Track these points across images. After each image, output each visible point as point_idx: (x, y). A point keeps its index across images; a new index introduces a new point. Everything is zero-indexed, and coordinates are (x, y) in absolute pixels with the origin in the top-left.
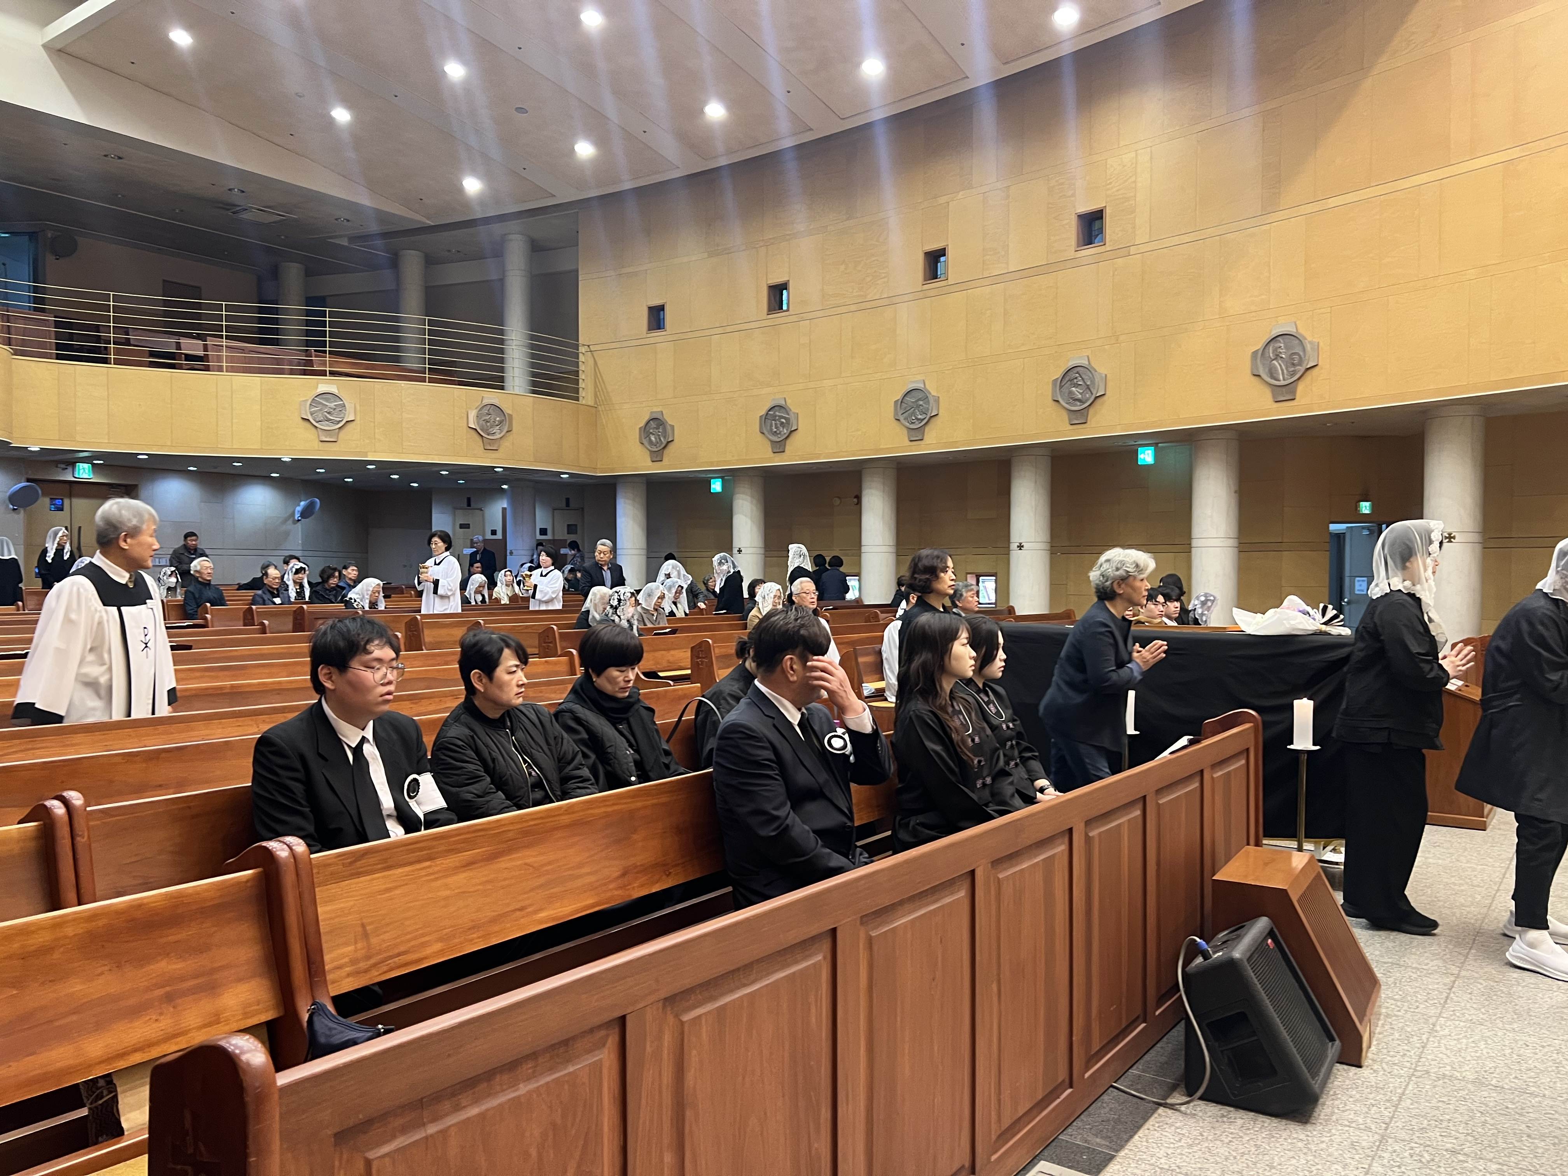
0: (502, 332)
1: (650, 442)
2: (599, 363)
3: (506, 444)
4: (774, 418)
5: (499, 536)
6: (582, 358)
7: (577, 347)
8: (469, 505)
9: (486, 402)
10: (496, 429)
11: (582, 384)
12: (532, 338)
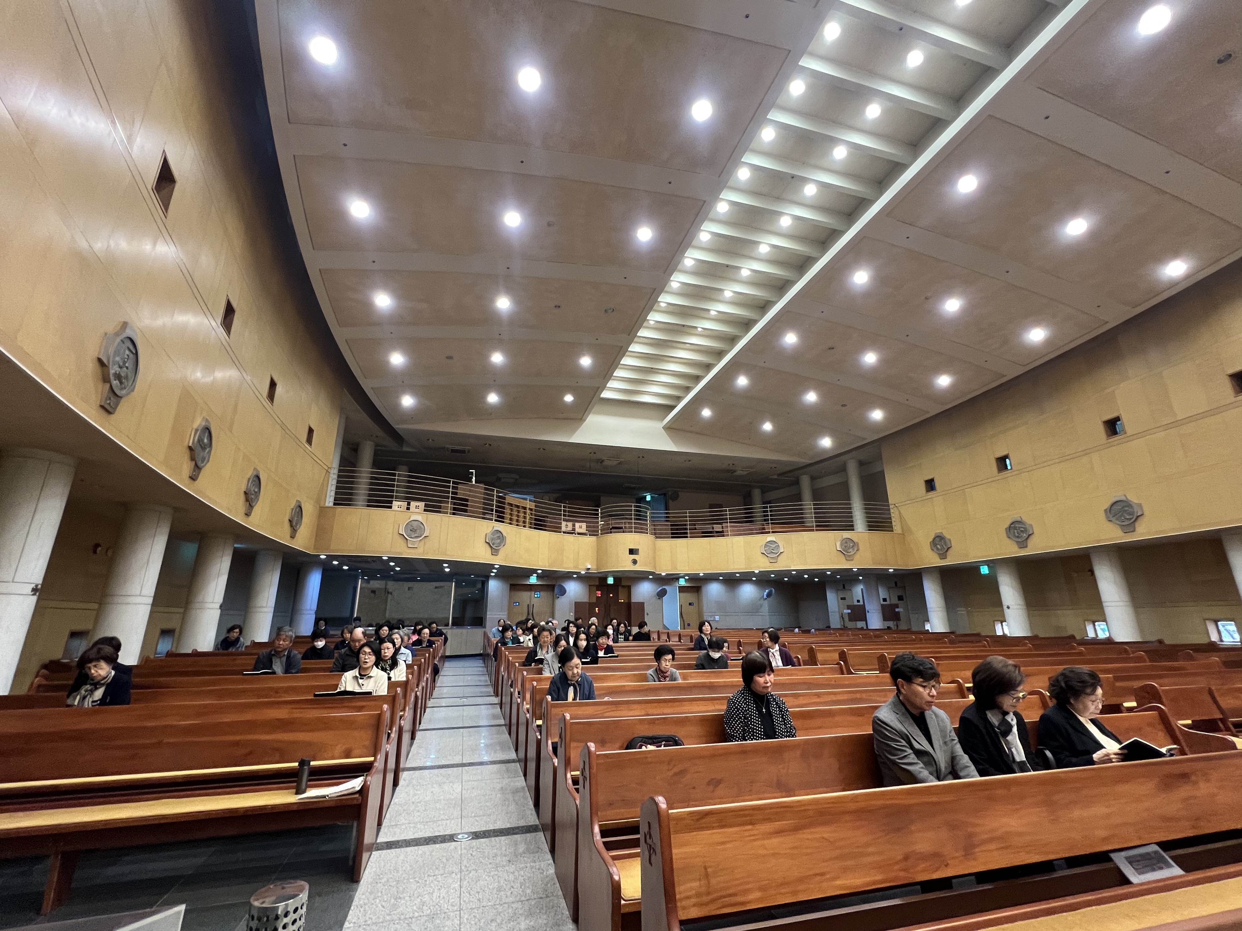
0: (850, 504)
1: (938, 549)
2: (902, 512)
3: (857, 557)
4: (1015, 528)
5: (861, 603)
6: (892, 511)
7: (888, 506)
8: (844, 587)
9: (844, 537)
10: (851, 550)
11: (894, 524)
12: (865, 504)
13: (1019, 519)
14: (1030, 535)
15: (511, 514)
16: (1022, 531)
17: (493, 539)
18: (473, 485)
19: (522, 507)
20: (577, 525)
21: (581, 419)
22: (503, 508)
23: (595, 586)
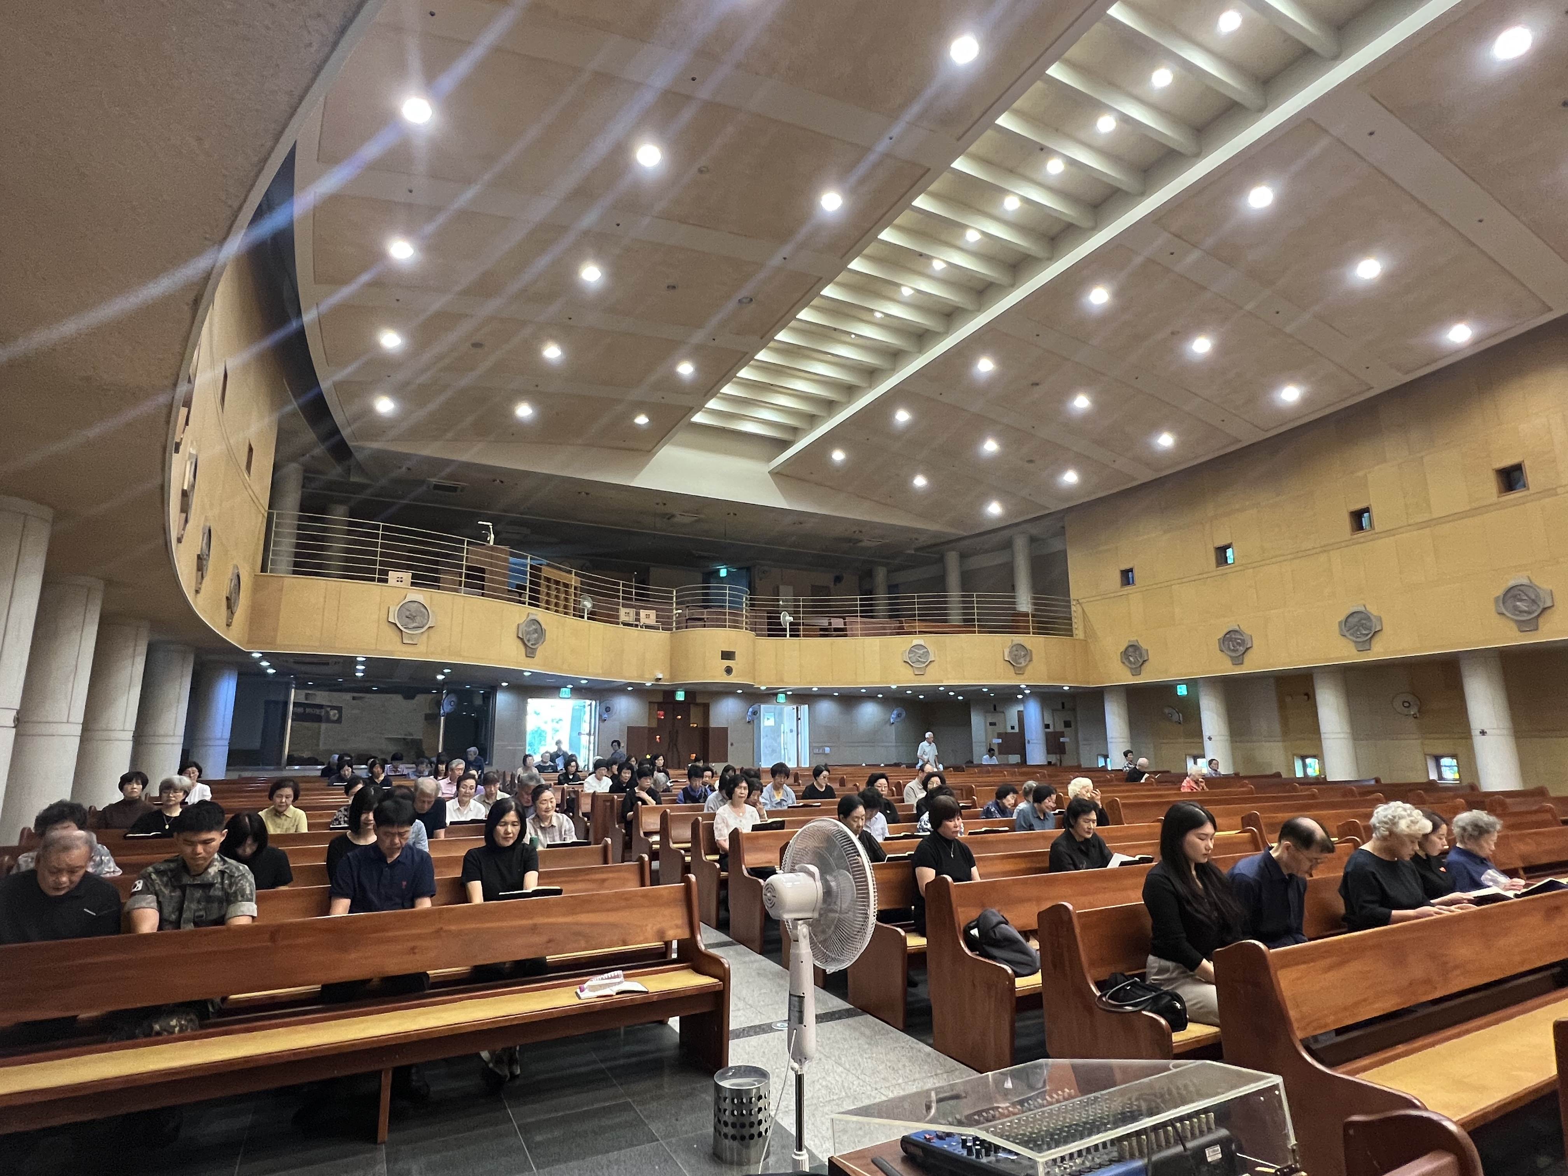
1: (1130, 662)
2: (1086, 611)
3: (1028, 670)
4: (1231, 639)
5: (1017, 730)
6: (1073, 608)
7: (1069, 602)
8: (995, 709)
9: (1014, 643)
10: (1022, 660)
11: (1074, 626)
13: (1237, 628)
14: (1248, 649)
15: (548, 595)
16: (1238, 644)
17: (528, 633)
18: (491, 547)
19: (564, 583)
20: (643, 613)
21: (650, 451)
22: (538, 585)
23: (658, 703)
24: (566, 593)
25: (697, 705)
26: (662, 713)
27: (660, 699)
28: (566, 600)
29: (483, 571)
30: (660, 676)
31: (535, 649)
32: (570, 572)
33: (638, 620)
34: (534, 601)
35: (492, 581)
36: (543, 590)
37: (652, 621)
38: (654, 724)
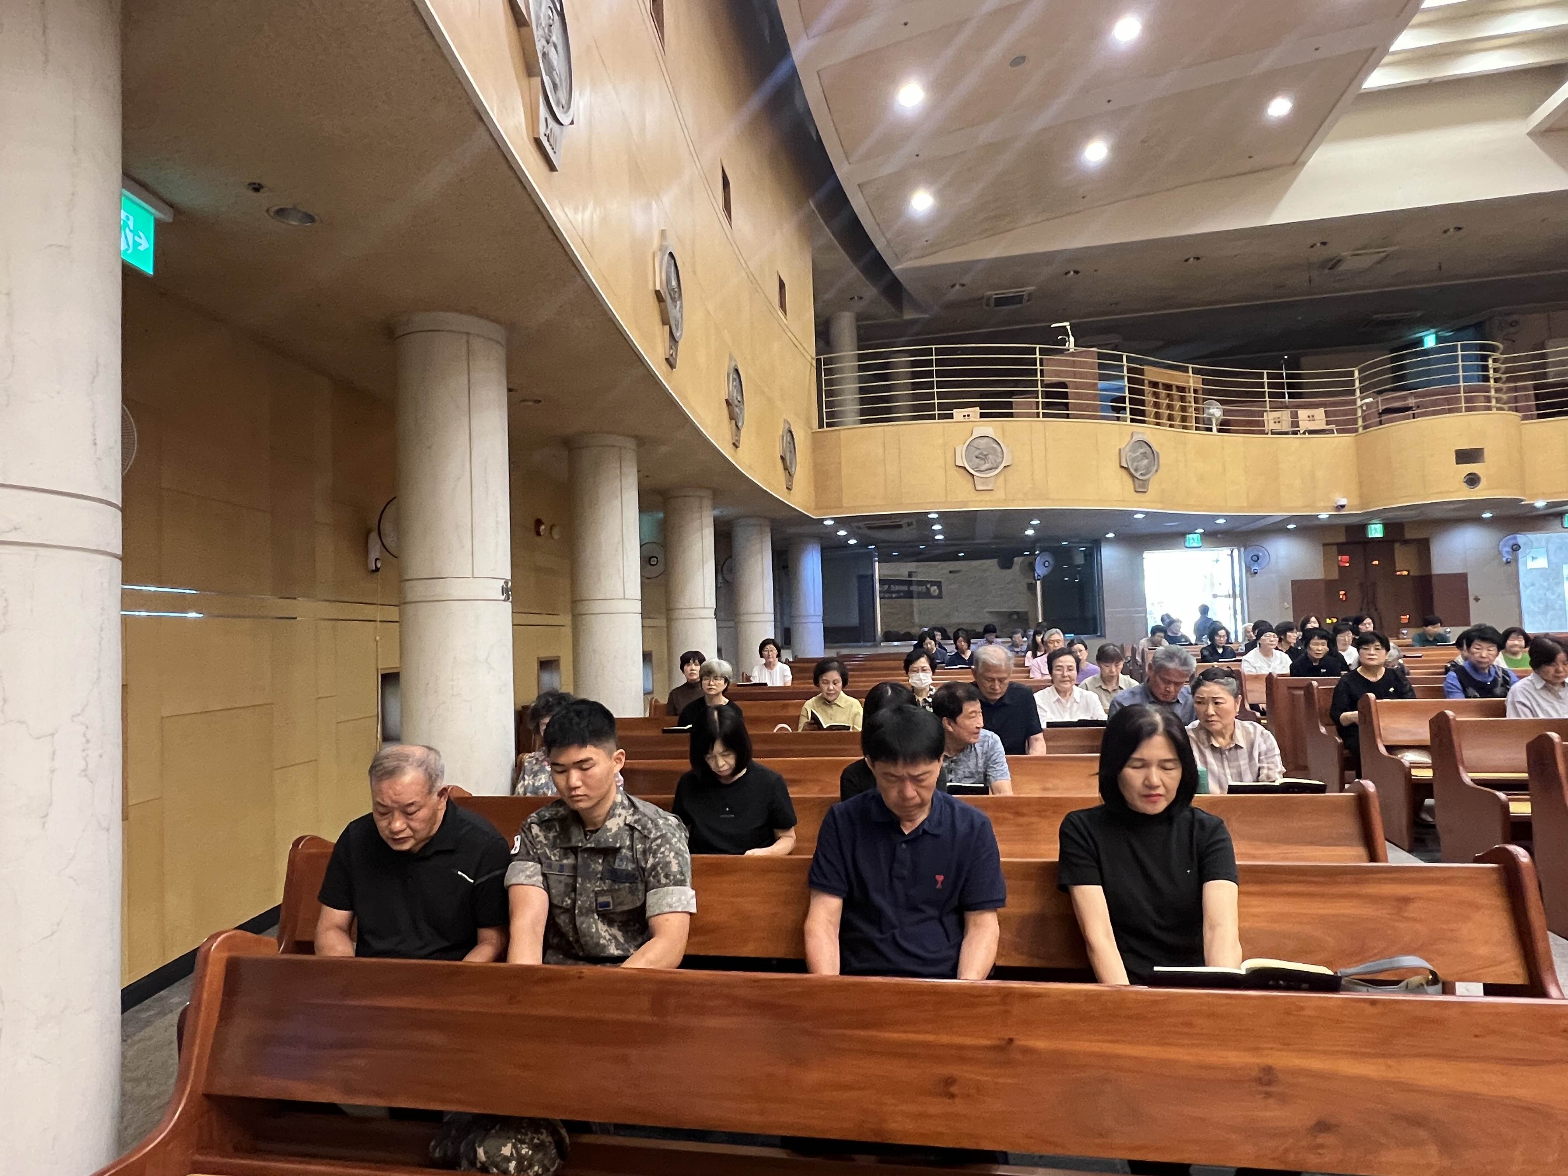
15: (1156, 405)
17: (1134, 460)
18: (1073, 355)
19: (1178, 387)
20: (1303, 414)
21: (1294, 163)
22: (1142, 392)
23: (1338, 544)
24: (1183, 399)
25: (1406, 542)
26: (1346, 557)
27: (1342, 539)
28: (1183, 409)
29: (1064, 385)
30: (1343, 502)
31: (1149, 480)
32: (1186, 370)
33: (1295, 424)
34: (1138, 415)
35: (1079, 396)
36: (1149, 398)
37: (1320, 423)
38: (1335, 575)
